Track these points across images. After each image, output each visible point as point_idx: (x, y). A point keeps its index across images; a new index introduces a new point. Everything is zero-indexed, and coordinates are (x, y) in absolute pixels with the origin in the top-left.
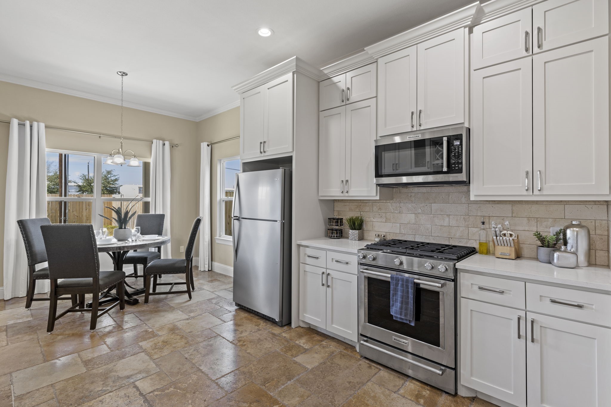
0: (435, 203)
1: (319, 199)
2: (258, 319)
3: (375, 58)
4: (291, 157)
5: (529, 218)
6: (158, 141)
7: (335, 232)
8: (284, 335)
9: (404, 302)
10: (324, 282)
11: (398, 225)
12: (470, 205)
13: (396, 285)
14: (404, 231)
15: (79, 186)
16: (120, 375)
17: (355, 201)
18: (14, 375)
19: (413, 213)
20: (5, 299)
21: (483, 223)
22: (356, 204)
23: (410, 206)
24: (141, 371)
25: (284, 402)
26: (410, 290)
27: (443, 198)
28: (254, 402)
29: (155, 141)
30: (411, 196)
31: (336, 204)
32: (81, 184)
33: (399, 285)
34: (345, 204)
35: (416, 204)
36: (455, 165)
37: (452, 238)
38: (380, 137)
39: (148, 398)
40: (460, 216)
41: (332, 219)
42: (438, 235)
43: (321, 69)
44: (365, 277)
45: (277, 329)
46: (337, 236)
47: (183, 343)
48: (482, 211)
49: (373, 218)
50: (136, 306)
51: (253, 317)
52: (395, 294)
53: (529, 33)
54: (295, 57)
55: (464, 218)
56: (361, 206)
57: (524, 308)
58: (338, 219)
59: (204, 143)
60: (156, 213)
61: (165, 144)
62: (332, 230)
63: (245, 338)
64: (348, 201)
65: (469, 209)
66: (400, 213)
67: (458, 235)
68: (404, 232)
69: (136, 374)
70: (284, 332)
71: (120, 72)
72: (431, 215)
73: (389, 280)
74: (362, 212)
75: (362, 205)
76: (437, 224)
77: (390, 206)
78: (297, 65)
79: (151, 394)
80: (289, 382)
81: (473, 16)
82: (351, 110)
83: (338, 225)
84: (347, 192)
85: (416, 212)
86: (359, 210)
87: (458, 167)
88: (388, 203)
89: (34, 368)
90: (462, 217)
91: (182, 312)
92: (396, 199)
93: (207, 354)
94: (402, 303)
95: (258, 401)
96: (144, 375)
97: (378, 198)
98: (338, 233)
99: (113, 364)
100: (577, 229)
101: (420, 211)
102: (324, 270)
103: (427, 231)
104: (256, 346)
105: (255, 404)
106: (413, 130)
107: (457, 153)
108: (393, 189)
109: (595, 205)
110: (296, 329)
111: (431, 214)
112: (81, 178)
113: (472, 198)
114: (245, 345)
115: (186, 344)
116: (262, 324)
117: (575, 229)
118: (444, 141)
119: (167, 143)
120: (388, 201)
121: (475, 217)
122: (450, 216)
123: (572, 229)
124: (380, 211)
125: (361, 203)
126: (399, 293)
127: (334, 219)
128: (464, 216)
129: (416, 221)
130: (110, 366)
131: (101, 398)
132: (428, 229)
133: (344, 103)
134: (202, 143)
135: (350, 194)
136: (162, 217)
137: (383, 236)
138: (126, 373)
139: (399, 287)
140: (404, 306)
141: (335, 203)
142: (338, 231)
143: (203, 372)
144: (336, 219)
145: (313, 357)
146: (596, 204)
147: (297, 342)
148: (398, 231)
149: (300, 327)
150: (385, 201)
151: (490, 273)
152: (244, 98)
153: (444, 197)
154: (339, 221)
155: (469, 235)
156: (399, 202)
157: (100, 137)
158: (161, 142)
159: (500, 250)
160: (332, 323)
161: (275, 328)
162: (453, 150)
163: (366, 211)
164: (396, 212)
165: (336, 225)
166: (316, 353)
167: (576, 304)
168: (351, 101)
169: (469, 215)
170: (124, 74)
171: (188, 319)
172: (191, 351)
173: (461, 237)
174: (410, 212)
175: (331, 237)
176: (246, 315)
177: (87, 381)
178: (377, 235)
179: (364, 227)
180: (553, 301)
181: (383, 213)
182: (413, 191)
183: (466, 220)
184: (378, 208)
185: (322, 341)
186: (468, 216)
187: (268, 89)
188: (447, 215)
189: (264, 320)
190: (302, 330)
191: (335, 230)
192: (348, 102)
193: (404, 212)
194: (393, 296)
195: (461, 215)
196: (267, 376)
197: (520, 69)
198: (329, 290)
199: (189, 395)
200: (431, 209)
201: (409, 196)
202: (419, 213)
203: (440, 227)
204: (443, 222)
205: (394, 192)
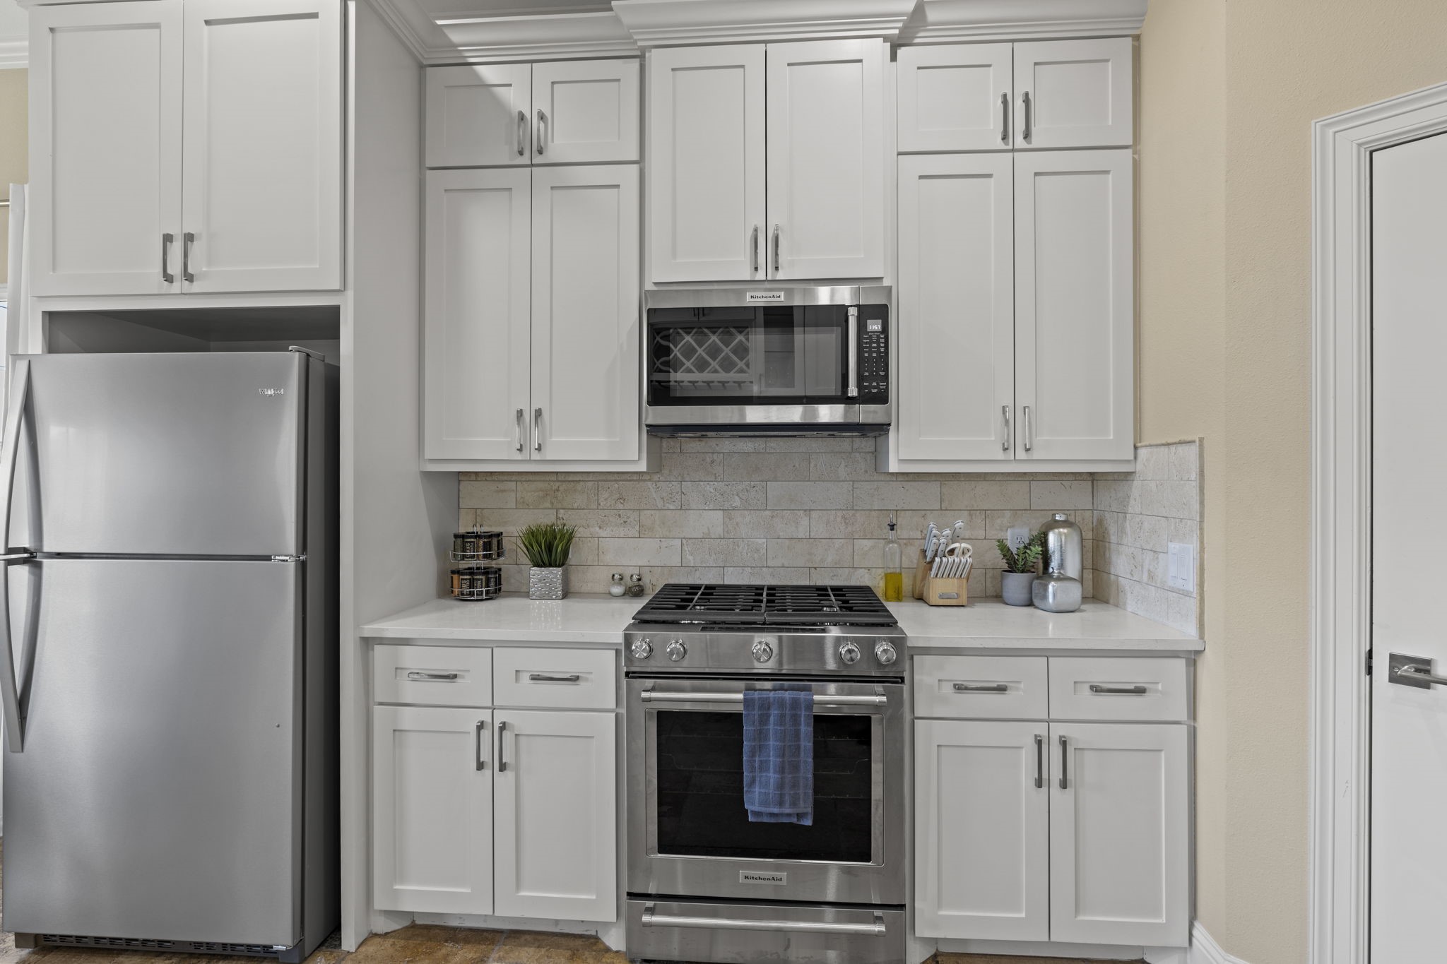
0: (775, 479)
1: (422, 470)
3: (640, 44)
4: (335, 311)
5: (971, 511)
7: (483, 578)
9: (789, 766)
10: (488, 757)
11: (678, 543)
12: (856, 485)
13: (760, 721)
14: (694, 559)
17: (537, 478)
19: (718, 508)
21: (892, 527)
22: (541, 485)
23: (710, 488)
26: (803, 728)
27: (794, 466)
30: (713, 462)
31: (466, 486)
33: (772, 719)
34: (501, 486)
35: (726, 483)
36: (871, 384)
37: (815, 568)
38: (656, 284)
40: (834, 512)
41: (471, 537)
42: (783, 564)
43: (439, 22)
44: (647, 714)
46: (487, 592)
48: (883, 499)
49: (600, 528)
52: (760, 748)
55: (844, 517)
56: (558, 490)
58: (491, 536)
62: (471, 572)
64: (514, 478)
65: (855, 495)
66: (681, 509)
68: (692, 562)
72: (767, 512)
73: (739, 708)
74: (562, 511)
75: (561, 488)
76: (781, 534)
77: (653, 490)
81: (906, 18)
82: (552, 188)
83: (488, 557)
84: (539, 449)
85: (727, 506)
86: (552, 503)
87: (877, 387)
88: (645, 480)
90: (840, 513)
92: (670, 471)
94: (782, 770)
97: (642, 467)
100: (1065, 531)
101: (737, 502)
102: (485, 716)
103: (756, 555)
106: (756, 279)
107: (874, 352)
108: (661, 442)
109: (1075, 480)
111: (766, 509)
113: (893, 467)
117: (1061, 530)
118: (850, 317)
120: (646, 477)
121: (867, 512)
122: (812, 512)
123: (1056, 531)
124: (621, 506)
125: (557, 484)
126: (772, 743)
127: (478, 536)
128: (844, 512)
129: (726, 529)
132: (757, 550)
133: (525, 160)
137: (635, 577)
139: (772, 726)
141: (462, 484)
142: (490, 576)
144: (485, 537)
146: (1077, 478)
148: (676, 561)
150: (636, 477)
151: (985, 648)
153: (797, 465)
154: (495, 541)
155: (856, 557)
156: (680, 479)
162: (866, 343)
163: (575, 506)
164: (672, 507)
165: (485, 556)
167: (1131, 687)
168: (550, 156)
169: (856, 508)
173: (836, 563)
174: (711, 507)
175: (464, 598)
178: (617, 577)
179: (574, 557)
180: (1096, 689)
181: (631, 512)
182: (718, 449)
183: (847, 521)
184: (617, 496)
186: (853, 512)
187: (207, 24)
188: (805, 510)
191: (483, 574)
192: (538, 159)
193: (694, 507)
195: (838, 510)
197: (991, 176)
200: (764, 495)
201: (708, 460)
202: (734, 509)
203: (787, 541)
204: (797, 527)
205: (664, 450)
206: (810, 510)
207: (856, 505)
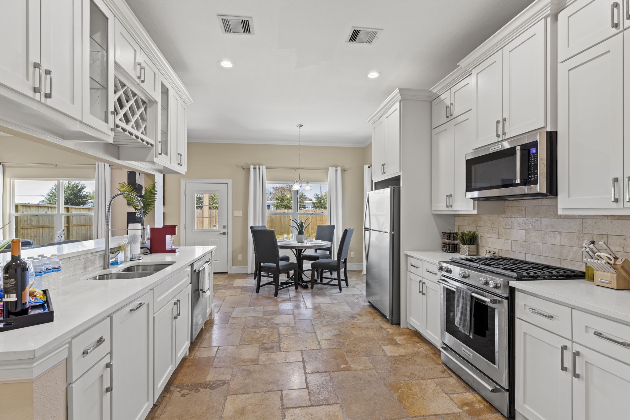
0: (546, 217)
1: (432, 213)
2: (378, 315)
3: (469, 70)
4: (399, 177)
6: (332, 168)
7: (447, 246)
8: (389, 330)
10: (421, 290)
11: (510, 241)
12: (584, 221)
13: (459, 297)
15: (314, 203)
16: (275, 322)
18: (235, 308)
19: (524, 228)
20: (248, 273)
21: (593, 243)
23: (521, 220)
24: (285, 323)
25: (351, 365)
27: (554, 212)
28: (332, 358)
29: (330, 168)
30: (522, 210)
32: (314, 201)
33: (461, 297)
35: (527, 219)
36: (531, 176)
37: (563, 260)
38: (475, 149)
39: (280, 336)
40: (573, 233)
41: (446, 233)
42: (549, 256)
43: (430, 90)
44: (444, 287)
45: (387, 325)
47: (316, 316)
48: (599, 229)
49: (487, 234)
50: (306, 289)
51: (376, 313)
53: (619, 4)
54: (398, 88)
55: (577, 236)
56: (477, 220)
57: (571, 339)
59: (366, 165)
60: (331, 225)
61: (337, 170)
62: (449, 244)
63: (358, 324)
64: (467, 216)
65: (583, 226)
66: (511, 229)
67: (570, 256)
68: (515, 250)
69: (282, 324)
70: (391, 328)
71: (299, 125)
72: (542, 232)
73: (455, 290)
74: (478, 227)
76: (548, 242)
77: (502, 221)
78: (401, 95)
79: (283, 335)
80: (365, 357)
82: (455, 125)
83: (450, 239)
84: (451, 206)
85: (527, 228)
86: (475, 224)
87: (534, 177)
88: (500, 217)
89: (244, 308)
90: (576, 235)
91: (330, 298)
92: (508, 214)
93: (326, 326)
95: (335, 359)
96: (286, 325)
97: (475, 212)
98: (451, 247)
99: (275, 316)
101: (530, 227)
102: (421, 279)
103: (538, 250)
104: (361, 331)
105: (332, 359)
106: (499, 140)
107: (533, 162)
108: (505, 202)
110: (404, 329)
111: (542, 230)
112: (314, 197)
113: (561, 212)
114: (354, 328)
115: (318, 317)
116: (378, 319)
118: (517, 151)
119: (339, 169)
120: (500, 216)
122: (562, 233)
124: (493, 226)
126: (461, 305)
127: (448, 233)
128: (578, 234)
129: (527, 238)
130: (273, 316)
131: (261, 329)
132: (538, 248)
133: (449, 119)
134: (364, 166)
135: (454, 208)
136: (333, 227)
137: (493, 252)
138: (278, 322)
140: (463, 317)
141: (456, 217)
143: (316, 334)
145: (399, 350)
147: (395, 337)
148: (509, 249)
149: (409, 329)
150: (497, 216)
151: (539, 295)
152: (374, 128)
154: (452, 235)
156: (511, 216)
157: (295, 170)
158: (334, 169)
159: (600, 276)
160: (427, 329)
161: (386, 324)
162: (530, 159)
163: (481, 226)
164: (508, 227)
165: (448, 239)
166: (405, 349)
168: (454, 116)
169: (584, 232)
170: (301, 126)
171: (330, 304)
172: (318, 321)
173: (574, 259)
174: (521, 228)
175: (446, 251)
176: (372, 310)
177: (260, 320)
178: (488, 251)
179: (479, 243)
180: (598, 334)
181: (496, 228)
182: (524, 205)
183: (579, 239)
184: (492, 223)
185: (417, 343)
186: (582, 234)
187: (387, 118)
188: (559, 232)
189: (382, 317)
190: (407, 331)
192: (452, 118)
193: (515, 228)
194: (457, 307)
196: (353, 349)
197: (609, 52)
198: (425, 297)
199: (300, 342)
200: (541, 224)
201: (520, 209)
202: (530, 229)
203: (551, 245)
204: (555, 240)
205: (506, 206)
206: (561, 232)
207: (584, 231)
